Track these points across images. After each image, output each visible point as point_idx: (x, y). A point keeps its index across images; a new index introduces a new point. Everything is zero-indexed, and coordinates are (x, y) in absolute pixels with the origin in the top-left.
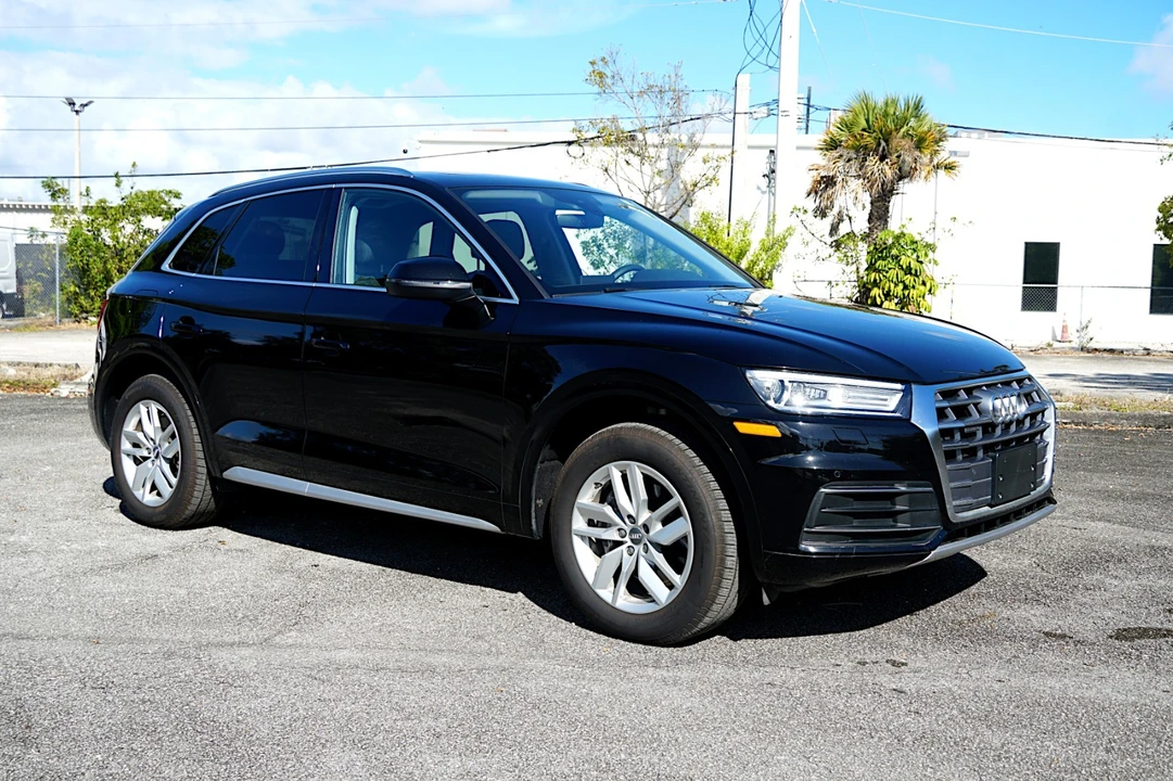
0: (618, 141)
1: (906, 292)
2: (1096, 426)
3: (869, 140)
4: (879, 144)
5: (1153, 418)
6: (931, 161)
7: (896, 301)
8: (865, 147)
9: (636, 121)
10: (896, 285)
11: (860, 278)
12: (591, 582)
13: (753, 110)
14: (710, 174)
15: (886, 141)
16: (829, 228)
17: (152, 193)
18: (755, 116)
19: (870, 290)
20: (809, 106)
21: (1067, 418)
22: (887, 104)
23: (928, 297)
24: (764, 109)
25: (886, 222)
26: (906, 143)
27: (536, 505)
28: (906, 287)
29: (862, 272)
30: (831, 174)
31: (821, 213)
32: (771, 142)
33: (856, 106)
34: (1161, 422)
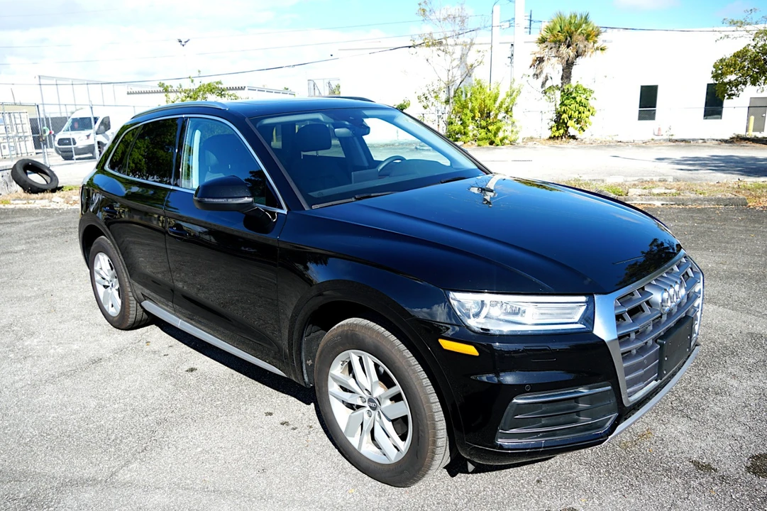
0: (433, 45)
1: (580, 115)
2: (690, 206)
3: (561, 37)
4: (567, 39)
5: (723, 199)
6: (593, 46)
7: (575, 120)
8: (560, 41)
9: (442, 34)
10: (575, 112)
11: (557, 109)
12: (343, 431)
13: (502, 24)
14: (480, 60)
15: (571, 37)
16: (541, 84)
17: (209, 85)
18: (503, 27)
19: (561, 115)
20: (531, 21)
21: (672, 201)
22: (571, 17)
23: (591, 117)
24: (508, 24)
25: (570, 80)
26: (581, 38)
27: (307, 365)
28: (580, 113)
29: (558, 107)
30: (542, 56)
31: (536, 76)
32: (511, 41)
33: (555, 19)
34: (727, 202)
